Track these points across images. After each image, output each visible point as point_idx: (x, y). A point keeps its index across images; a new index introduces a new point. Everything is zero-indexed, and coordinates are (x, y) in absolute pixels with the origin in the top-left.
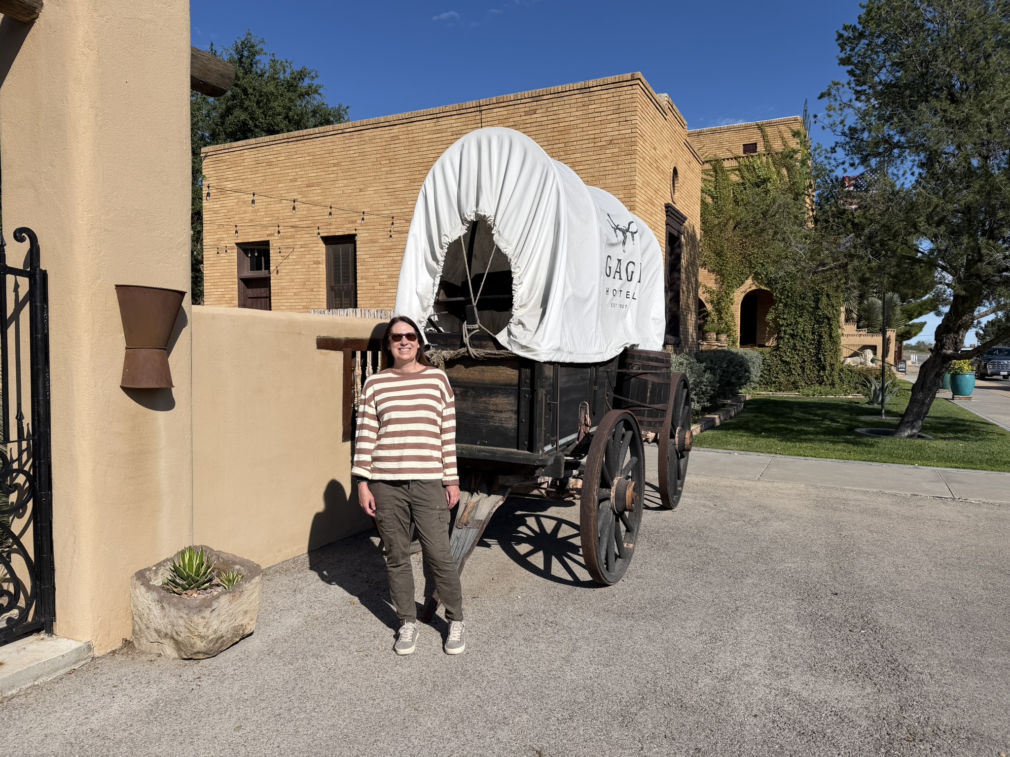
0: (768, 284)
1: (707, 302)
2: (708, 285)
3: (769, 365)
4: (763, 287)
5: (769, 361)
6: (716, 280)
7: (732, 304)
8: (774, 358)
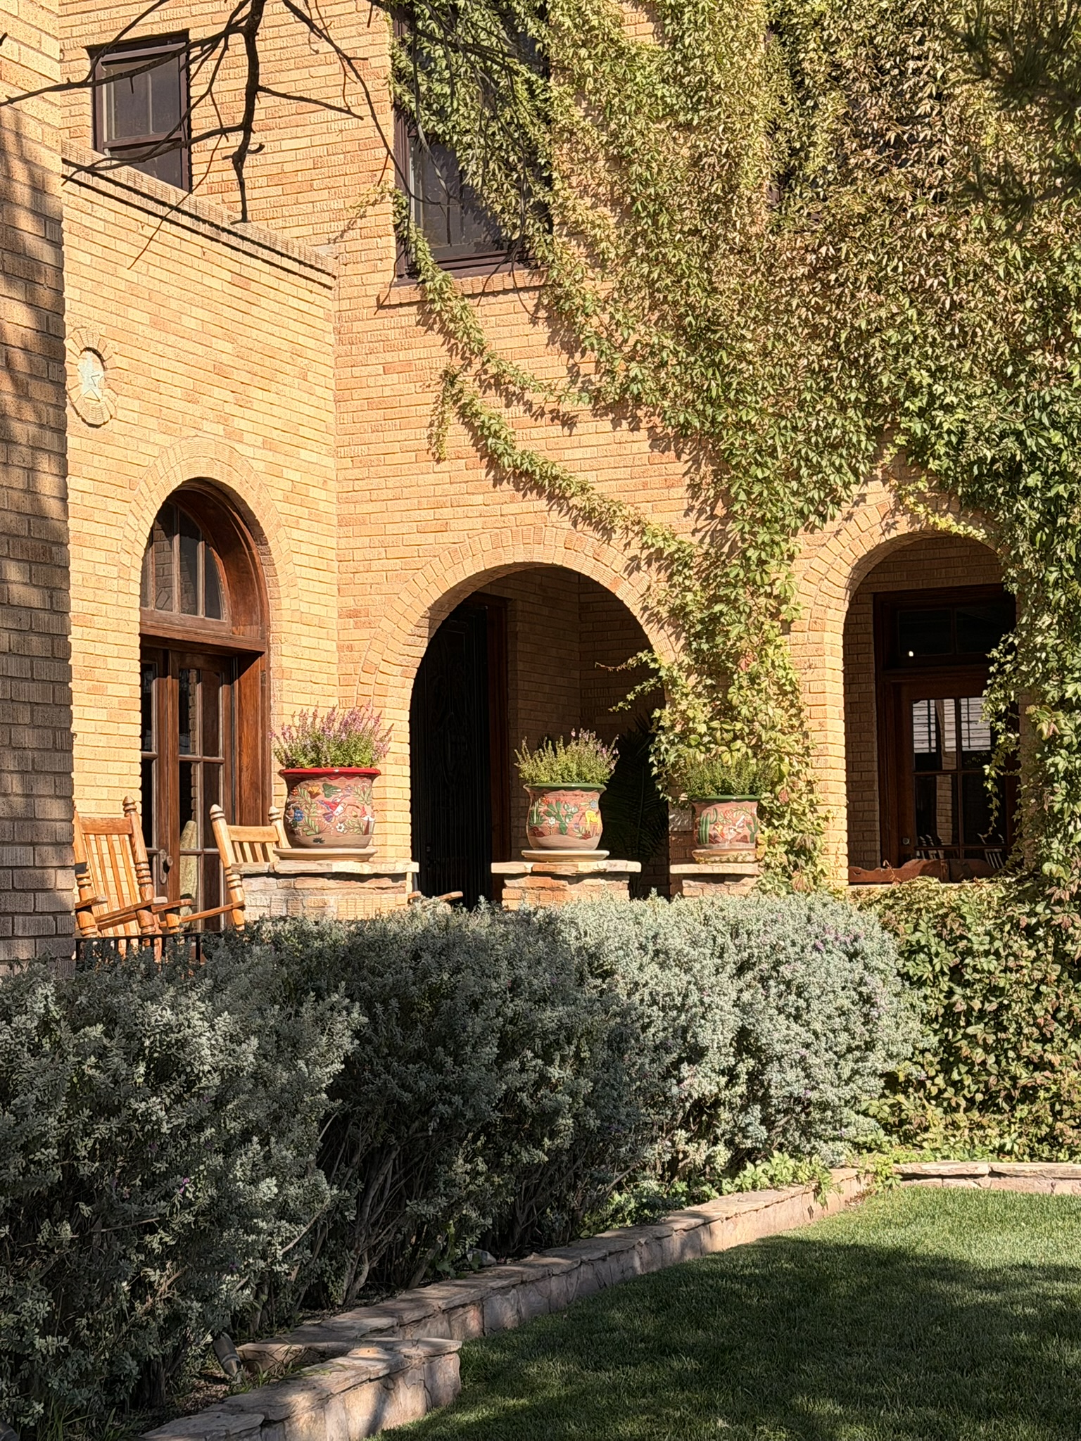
0: (974, 504)
1: (655, 617)
2: (656, 520)
3: (995, 991)
4: (946, 523)
5: (990, 964)
6: (694, 488)
7: (787, 627)
8: (1019, 944)
